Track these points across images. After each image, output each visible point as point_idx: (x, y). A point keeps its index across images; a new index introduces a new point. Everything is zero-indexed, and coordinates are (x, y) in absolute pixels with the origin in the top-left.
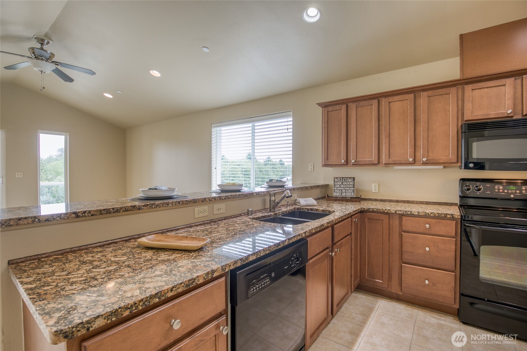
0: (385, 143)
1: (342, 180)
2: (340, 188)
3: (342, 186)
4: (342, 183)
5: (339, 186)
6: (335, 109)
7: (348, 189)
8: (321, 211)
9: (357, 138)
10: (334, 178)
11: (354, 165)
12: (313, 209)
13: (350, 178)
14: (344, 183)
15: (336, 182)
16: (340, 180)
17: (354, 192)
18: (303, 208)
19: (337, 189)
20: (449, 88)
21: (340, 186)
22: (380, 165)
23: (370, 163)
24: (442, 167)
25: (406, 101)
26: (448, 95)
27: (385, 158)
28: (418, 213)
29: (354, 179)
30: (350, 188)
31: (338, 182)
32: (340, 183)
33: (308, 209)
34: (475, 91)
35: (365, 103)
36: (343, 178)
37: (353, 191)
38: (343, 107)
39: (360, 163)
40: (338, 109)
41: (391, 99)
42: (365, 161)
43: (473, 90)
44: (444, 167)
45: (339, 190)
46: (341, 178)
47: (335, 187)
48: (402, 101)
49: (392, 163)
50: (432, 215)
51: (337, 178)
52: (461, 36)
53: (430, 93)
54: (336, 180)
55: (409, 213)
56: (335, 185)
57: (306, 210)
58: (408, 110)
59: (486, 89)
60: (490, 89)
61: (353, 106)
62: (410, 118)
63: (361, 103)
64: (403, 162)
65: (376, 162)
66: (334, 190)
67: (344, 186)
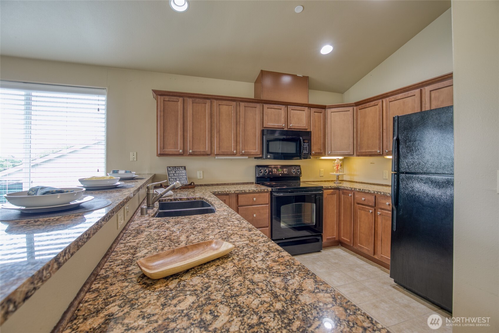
0: (216, 137)
1: (175, 169)
2: (175, 177)
3: (175, 175)
4: (175, 172)
5: (172, 174)
6: (172, 100)
7: (181, 177)
8: (185, 199)
9: (193, 131)
10: (167, 167)
11: (191, 155)
12: (177, 199)
13: (181, 167)
14: (177, 172)
15: (170, 171)
16: (173, 169)
17: (187, 180)
18: (165, 200)
19: (172, 178)
20: (256, 104)
21: (174, 175)
22: (212, 155)
23: (204, 153)
24: (247, 157)
25: (231, 106)
26: (255, 108)
27: (216, 149)
28: (249, 190)
29: (185, 167)
30: (183, 176)
31: (171, 170)
32: (174, 172)
33: (171, 200)
34: (268, 109)
35: (201, 100)
36: (175, 167)
37: (186, 178)
38: (180, 100)
39: (196, 153)
40: (175, 100)
41: (220, 102)
42: (200, 151)
43: (268, 108)
44: (249, 158)
45: (174, 178)
46: (173, 167)
47: (169, 176)
48: (228, 106)
49: (221, 153)
50: (257, 191)
51: (169, 167)
52: (262, 71)
53: (246, 104)
54: (169, 169)
55: (243, 191)
56: (169, 174)
57: (169, 201)
58: (232, 114)
59: (273, 110)
60: (275, 110)
61: (190, 101)
62: (233, 120)
63: (197, 100)
64: (229, 153)
65: (209, 153)
66: (169, 179)
67: (177, 174)
